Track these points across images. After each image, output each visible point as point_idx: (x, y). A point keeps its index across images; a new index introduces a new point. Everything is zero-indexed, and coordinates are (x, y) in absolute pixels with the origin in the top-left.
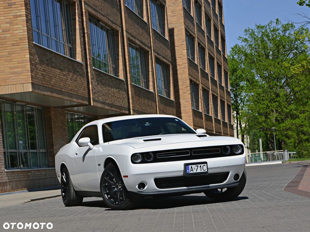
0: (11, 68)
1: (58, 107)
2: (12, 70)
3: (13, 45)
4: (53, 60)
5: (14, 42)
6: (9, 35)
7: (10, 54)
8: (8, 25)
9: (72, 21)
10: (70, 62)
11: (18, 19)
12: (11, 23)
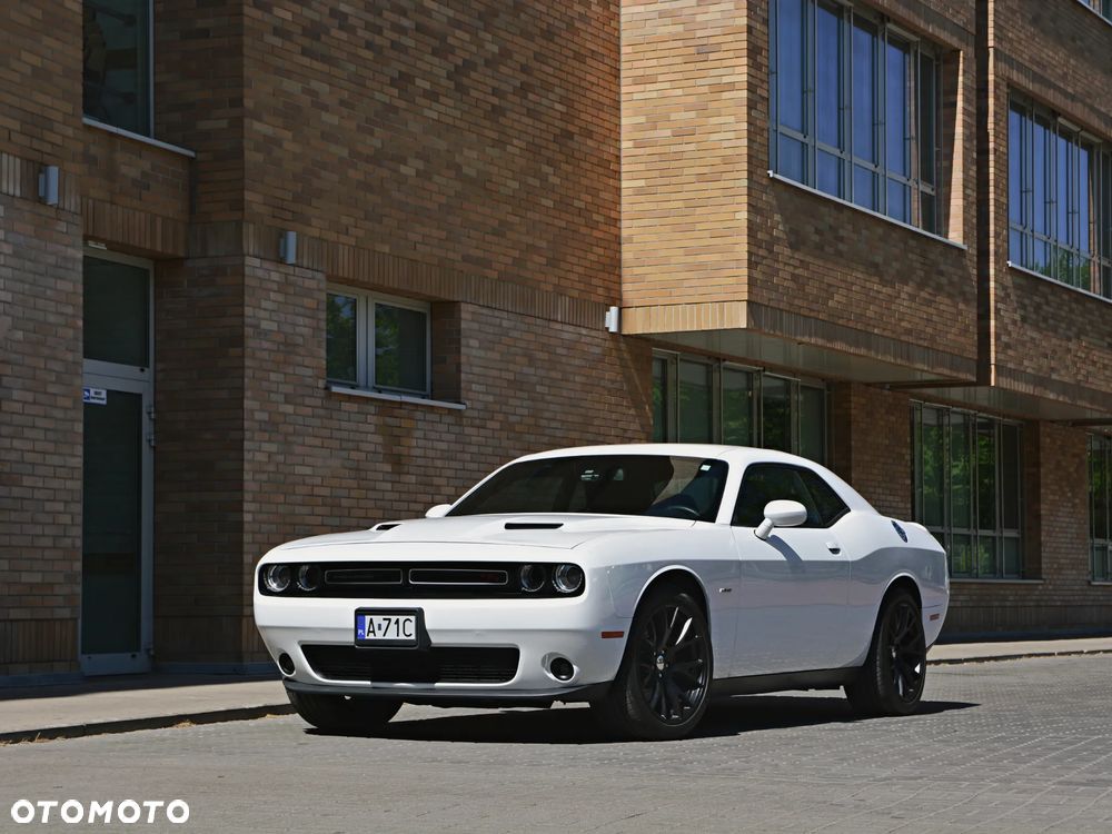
0: (689, 252)
1: (882, 385)
2: (690, 259)
3: (701, 178)
4: (842, 233)
5: (705, 170)
6: (692, 147)
7: (691, 205)
8: (693, 114)
9: (942, 111)
10: (912, 243)
11: (726, 95)
12: (702, 109)
